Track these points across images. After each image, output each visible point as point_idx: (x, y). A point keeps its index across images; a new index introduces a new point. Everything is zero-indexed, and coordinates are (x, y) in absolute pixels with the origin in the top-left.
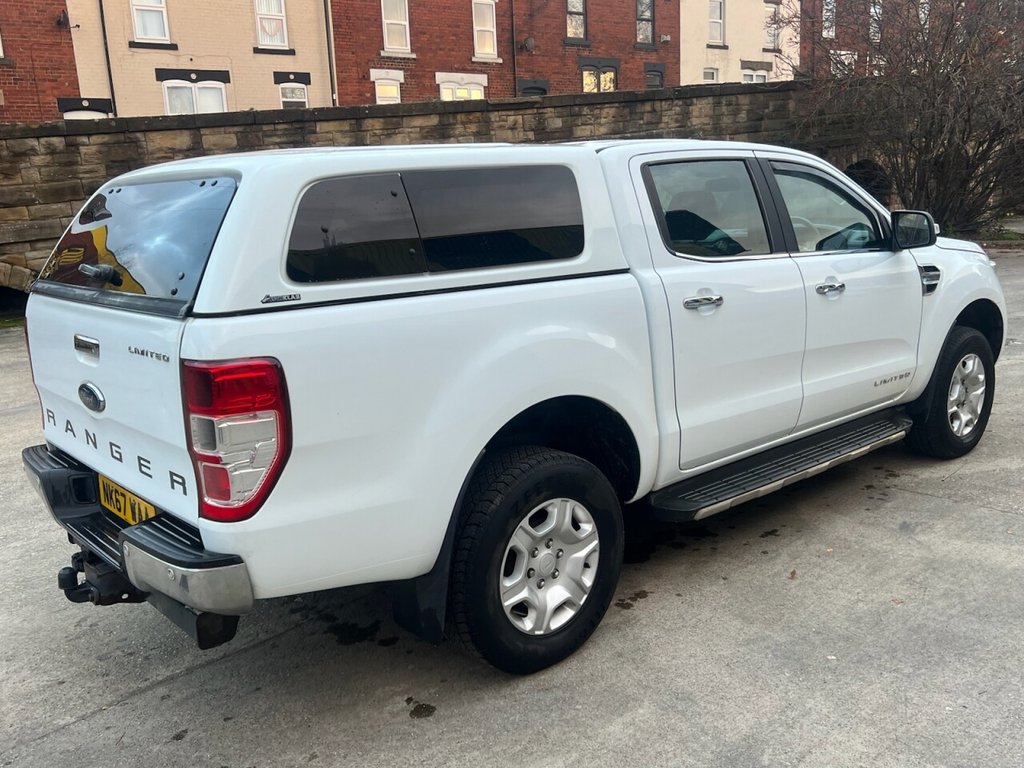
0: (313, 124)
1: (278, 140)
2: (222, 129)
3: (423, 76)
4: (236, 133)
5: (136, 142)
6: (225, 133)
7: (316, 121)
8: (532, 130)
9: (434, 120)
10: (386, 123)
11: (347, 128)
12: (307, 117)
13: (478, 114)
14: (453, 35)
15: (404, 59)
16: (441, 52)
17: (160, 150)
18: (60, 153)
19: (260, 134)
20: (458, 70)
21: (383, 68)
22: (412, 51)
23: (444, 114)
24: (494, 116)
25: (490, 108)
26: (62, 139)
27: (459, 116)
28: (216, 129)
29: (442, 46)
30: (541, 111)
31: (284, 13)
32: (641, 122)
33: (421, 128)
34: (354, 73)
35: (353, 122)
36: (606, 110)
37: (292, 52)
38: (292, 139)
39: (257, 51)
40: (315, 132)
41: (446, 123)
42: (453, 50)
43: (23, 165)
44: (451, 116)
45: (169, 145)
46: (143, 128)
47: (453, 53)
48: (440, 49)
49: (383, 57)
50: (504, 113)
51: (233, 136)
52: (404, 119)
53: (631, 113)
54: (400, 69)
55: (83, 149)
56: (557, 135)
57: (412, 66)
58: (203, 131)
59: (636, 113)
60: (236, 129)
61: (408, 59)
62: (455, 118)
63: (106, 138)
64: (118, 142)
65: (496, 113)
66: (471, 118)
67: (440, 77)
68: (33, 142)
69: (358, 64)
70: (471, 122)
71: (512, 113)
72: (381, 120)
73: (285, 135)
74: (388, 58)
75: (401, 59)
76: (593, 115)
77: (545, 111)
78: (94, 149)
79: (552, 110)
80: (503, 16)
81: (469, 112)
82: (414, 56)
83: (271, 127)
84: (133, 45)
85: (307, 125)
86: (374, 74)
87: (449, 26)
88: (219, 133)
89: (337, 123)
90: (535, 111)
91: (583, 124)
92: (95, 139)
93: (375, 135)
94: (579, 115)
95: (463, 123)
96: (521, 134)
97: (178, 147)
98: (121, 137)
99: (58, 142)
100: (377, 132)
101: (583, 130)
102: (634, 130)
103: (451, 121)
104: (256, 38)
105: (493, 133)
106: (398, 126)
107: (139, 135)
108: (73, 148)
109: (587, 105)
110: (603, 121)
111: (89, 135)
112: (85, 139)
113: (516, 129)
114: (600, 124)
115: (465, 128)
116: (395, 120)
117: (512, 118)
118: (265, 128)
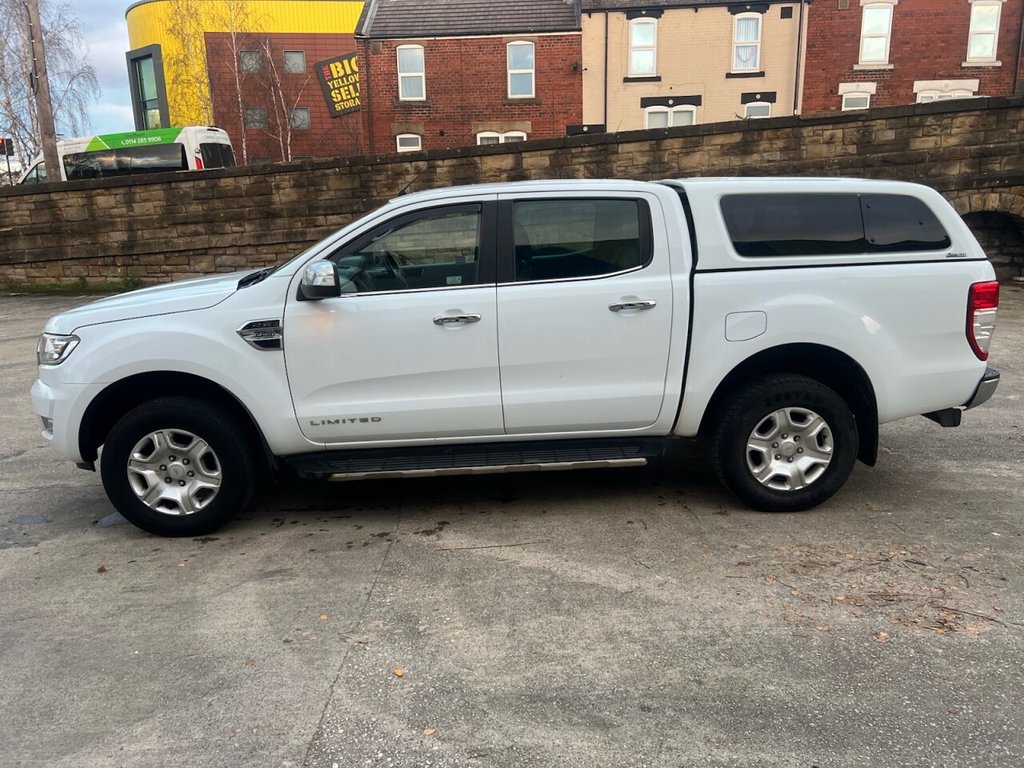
0: (616, 145)
1: (583, 160)
2: (539, 153)
3: (899, 86)
4: (550, 156)
5: (474, 164)
6: (541, 155)
7: (618, 143)
8: (854, 144)
9: (737, 138)
10: (684, 142)
11: (648, 148)
12: (610, 139)
13: (787, 130)
14: (943, 41)
15: (880, 70)
16: (925, 60)
17: (491, 170)
18: (424, 172)
19: (569, 156)
20: (942, 77)
21: (854, 81)
22: (890, 62)
23: (748, 131)
24: (807, 131)
25: (801, 123)
26: (426, 163)
27: (765, 133)
28: (534, 153)
29: (926, 54)
30: (866, 124)
31: (759, 40)
32: (1014, 131)
33: (722, 145)
34: (822, 87)
35: (653, 142)
36: (960, 119)
37: (762, 74)
38: (595, 159)
39: (729, 76)
40: (617, 153)
41: (750, 139)
42: (940, 57)
43: (400, 181)
44: (756, 133)
45: (497, 166)
46: (479, 153)
47: (941, 60)
48: (924, 58)
49: (856, 71)
50: (819, 128)
51: (547, 158)
52: (705, 138)
53: (998, 121)
54: (873, 81)
55: (438, 170)
56: (887, 147)
57: (887, 77)
58: (524, 155)
59: (1006, 121)
60: (550, 152)
61: (884, 70)
62: (761, 135)
63: (454, 162)
64: (463, 165)
65: (810, 128)
66: (779, 134)
67: (918, 86)
68: (407, 165)
69: (827, 80)
70: (778, 138)
71: (831, 127)
72: (681, 140)
73: (590, 156)
74: (861, 71)
75: (875, 71)
76: (940, 126)
77: (873, 123)
78: (445, 169)
79: (884, 122)
80: (1010, 16)
81: (778, 129)
82: (891, 67)
83: (579, 150)
84: (627, 80)
85: (611, 146)
86: (845, 89)
87: (938, 33)
88: (537, 156)
89: (637, 144)
90: (860, 123)
91: (923, 136)
92: (448, 162)
93: (674, 153)
94: (921, 125)
95: (770, 140)
96: (839, 148)
97: (503, 168)
98: (465, 160)
99: (423, 165)
100: (676, 151)
101: (923, 141)
102: (1001, 140)
103: (756, 137)
104: (730, 65)
105: (804, 147)
106: (698, 145)
107: (476, 159)
108: (432, 169)
109: (932, 114)
110: (955, 131)
111: (443, 160)
112: (440, 163)
113: (833, 143)
114: (950, 135)
115: (771, 144)
116: (694, 139)
117: (829, 133)
118: (573, 151)
